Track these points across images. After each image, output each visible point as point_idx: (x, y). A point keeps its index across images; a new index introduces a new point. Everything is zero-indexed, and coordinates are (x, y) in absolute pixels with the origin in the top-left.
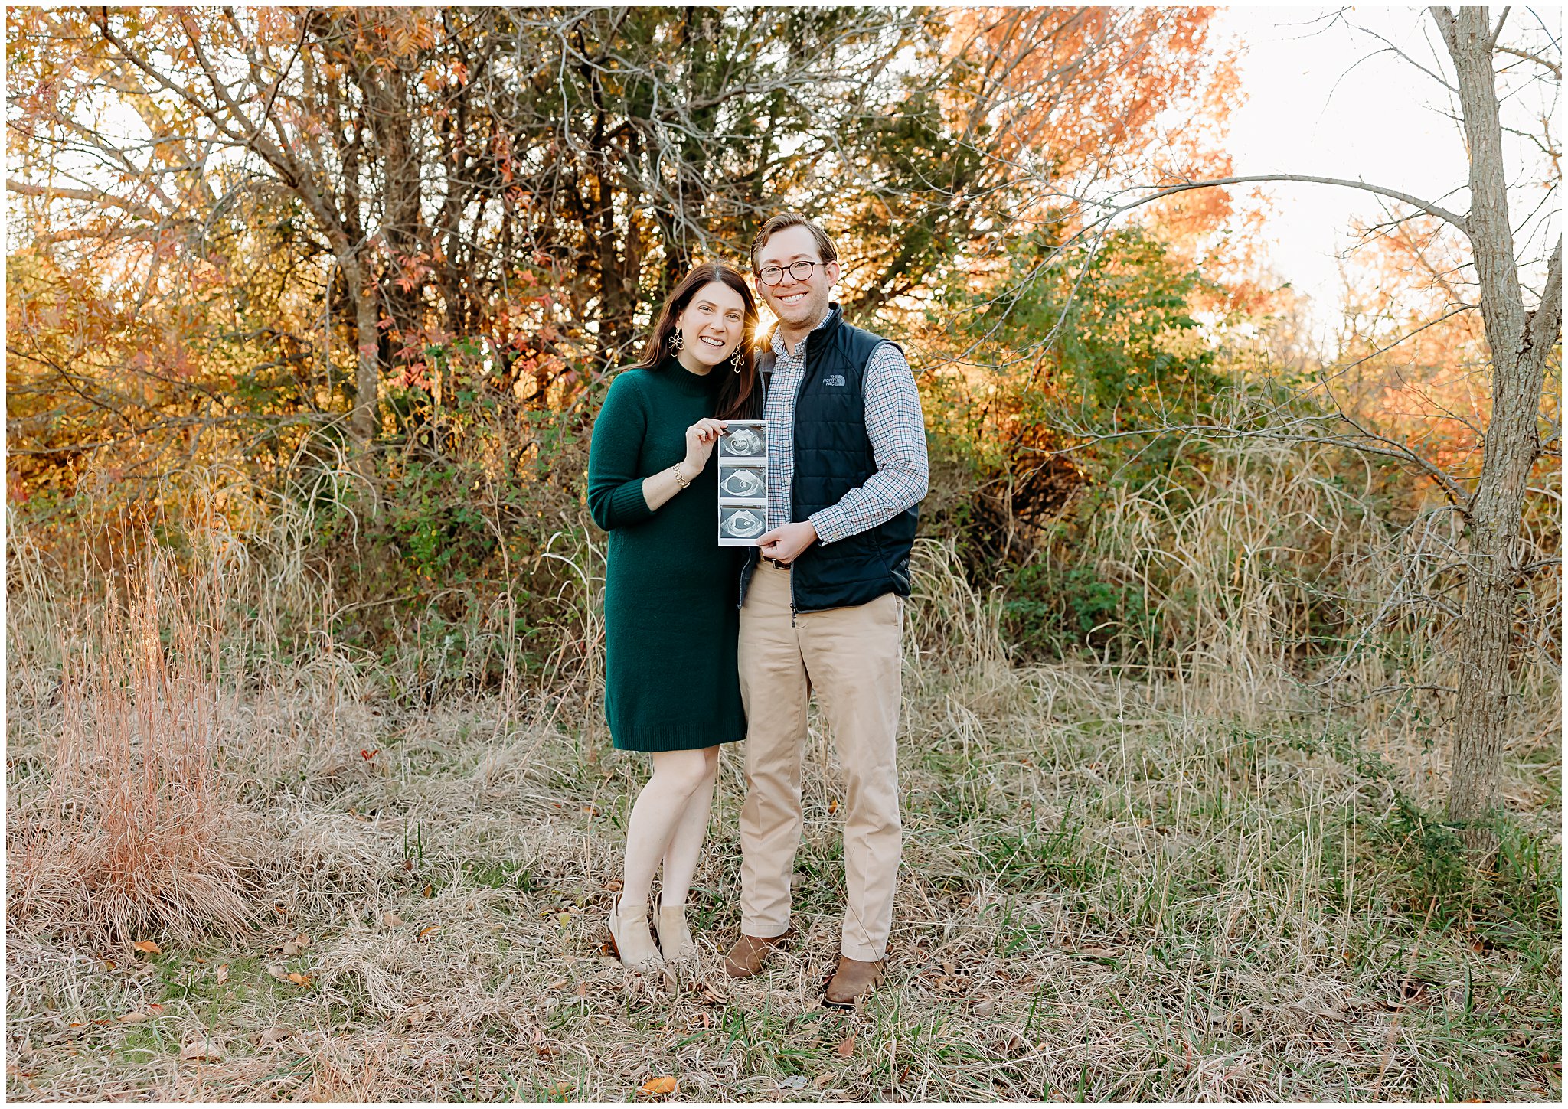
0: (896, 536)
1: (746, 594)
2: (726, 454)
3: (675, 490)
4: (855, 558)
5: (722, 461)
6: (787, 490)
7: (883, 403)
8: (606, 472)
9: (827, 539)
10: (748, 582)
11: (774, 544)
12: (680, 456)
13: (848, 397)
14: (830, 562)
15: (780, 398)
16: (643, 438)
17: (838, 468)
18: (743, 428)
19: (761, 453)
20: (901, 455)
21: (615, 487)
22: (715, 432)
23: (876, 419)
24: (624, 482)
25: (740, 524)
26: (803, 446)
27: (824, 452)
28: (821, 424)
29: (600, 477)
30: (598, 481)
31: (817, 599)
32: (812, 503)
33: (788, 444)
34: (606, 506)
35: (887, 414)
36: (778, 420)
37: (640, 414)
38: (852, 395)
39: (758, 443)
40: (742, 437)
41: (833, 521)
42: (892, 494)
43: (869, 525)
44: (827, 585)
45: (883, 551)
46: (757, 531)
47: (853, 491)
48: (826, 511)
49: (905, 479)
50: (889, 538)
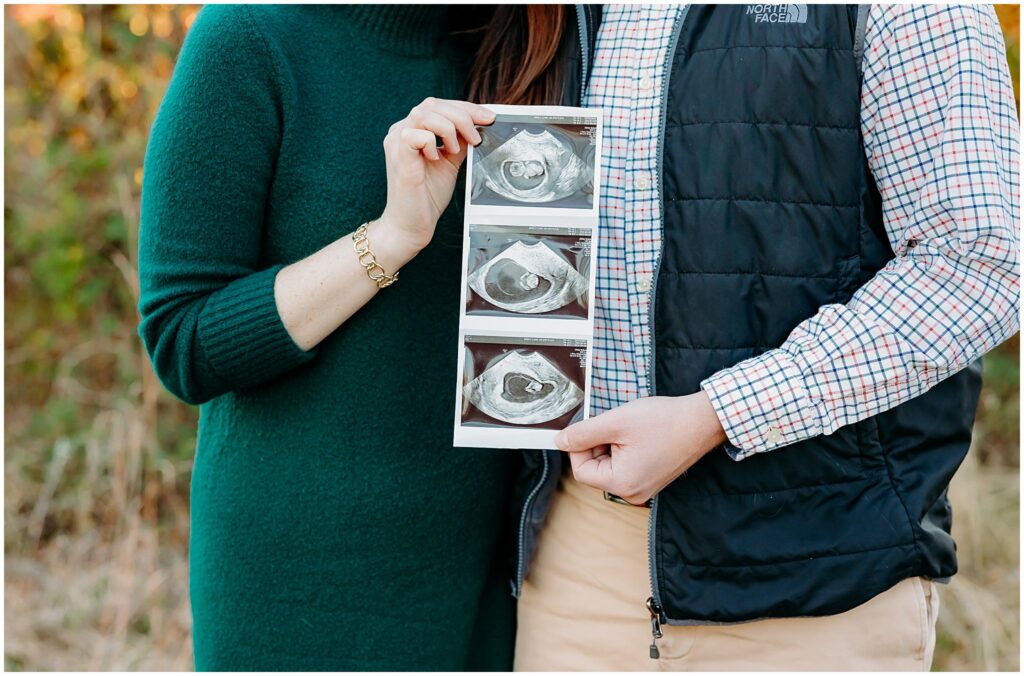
0: (929, 426)
1: (533, 555)
2: (488, 197)
3: (360, 293)
4: (826, 490)
5: (475, 215)
6: (643, 304)
7: (915, 71)
8: (185, 256)
9: (750, 442)
10: (538, 532)
11: (606, 450)
12: (371, 203)
13: (818, 55)
14: (756, 501)
15: (630, 58)
16: (274, 165)
17: (787, 250)
18: (535, 128)
19: (580, 196)
20: (966, 220)
21: (204, 294)
22: (460, 136)
23: (893, 115)
24: (224, 280)
25: (517, 388)
26: (688, 188)
27: (745, 205)
28: (741, 129)
29: (171, 268)
30: (162, 281)
31: (719, 594)
32: (712, 344)
33: (647, 182)
34: (182, 343)
35: (924, 103)
36: (622, 117)
37: (265, 99)
38: (829, 47)
39: (572, 170)
40: (530, 150)
41: (770, 399)
42: (937, 323)
43: (867, 409)
44: (748, 560)
45: (898, 467)
46: (558, 411)
47: (827, 312)
48: (752, 369)
49: (974, 284)
50: (914, 433)
